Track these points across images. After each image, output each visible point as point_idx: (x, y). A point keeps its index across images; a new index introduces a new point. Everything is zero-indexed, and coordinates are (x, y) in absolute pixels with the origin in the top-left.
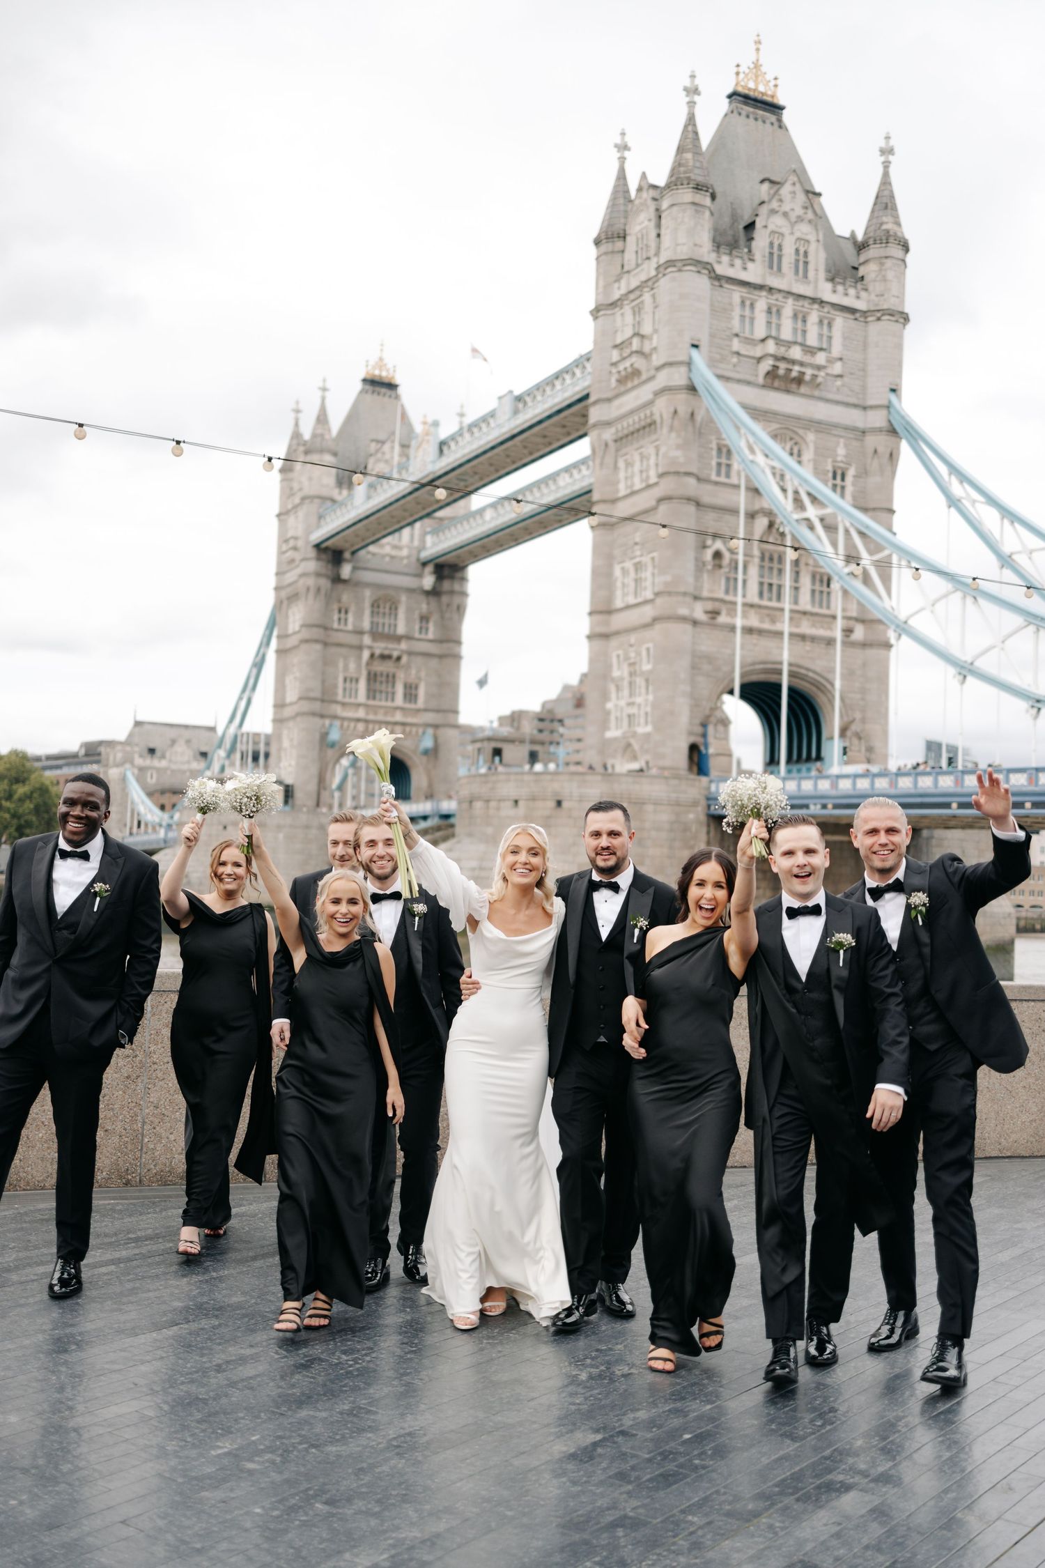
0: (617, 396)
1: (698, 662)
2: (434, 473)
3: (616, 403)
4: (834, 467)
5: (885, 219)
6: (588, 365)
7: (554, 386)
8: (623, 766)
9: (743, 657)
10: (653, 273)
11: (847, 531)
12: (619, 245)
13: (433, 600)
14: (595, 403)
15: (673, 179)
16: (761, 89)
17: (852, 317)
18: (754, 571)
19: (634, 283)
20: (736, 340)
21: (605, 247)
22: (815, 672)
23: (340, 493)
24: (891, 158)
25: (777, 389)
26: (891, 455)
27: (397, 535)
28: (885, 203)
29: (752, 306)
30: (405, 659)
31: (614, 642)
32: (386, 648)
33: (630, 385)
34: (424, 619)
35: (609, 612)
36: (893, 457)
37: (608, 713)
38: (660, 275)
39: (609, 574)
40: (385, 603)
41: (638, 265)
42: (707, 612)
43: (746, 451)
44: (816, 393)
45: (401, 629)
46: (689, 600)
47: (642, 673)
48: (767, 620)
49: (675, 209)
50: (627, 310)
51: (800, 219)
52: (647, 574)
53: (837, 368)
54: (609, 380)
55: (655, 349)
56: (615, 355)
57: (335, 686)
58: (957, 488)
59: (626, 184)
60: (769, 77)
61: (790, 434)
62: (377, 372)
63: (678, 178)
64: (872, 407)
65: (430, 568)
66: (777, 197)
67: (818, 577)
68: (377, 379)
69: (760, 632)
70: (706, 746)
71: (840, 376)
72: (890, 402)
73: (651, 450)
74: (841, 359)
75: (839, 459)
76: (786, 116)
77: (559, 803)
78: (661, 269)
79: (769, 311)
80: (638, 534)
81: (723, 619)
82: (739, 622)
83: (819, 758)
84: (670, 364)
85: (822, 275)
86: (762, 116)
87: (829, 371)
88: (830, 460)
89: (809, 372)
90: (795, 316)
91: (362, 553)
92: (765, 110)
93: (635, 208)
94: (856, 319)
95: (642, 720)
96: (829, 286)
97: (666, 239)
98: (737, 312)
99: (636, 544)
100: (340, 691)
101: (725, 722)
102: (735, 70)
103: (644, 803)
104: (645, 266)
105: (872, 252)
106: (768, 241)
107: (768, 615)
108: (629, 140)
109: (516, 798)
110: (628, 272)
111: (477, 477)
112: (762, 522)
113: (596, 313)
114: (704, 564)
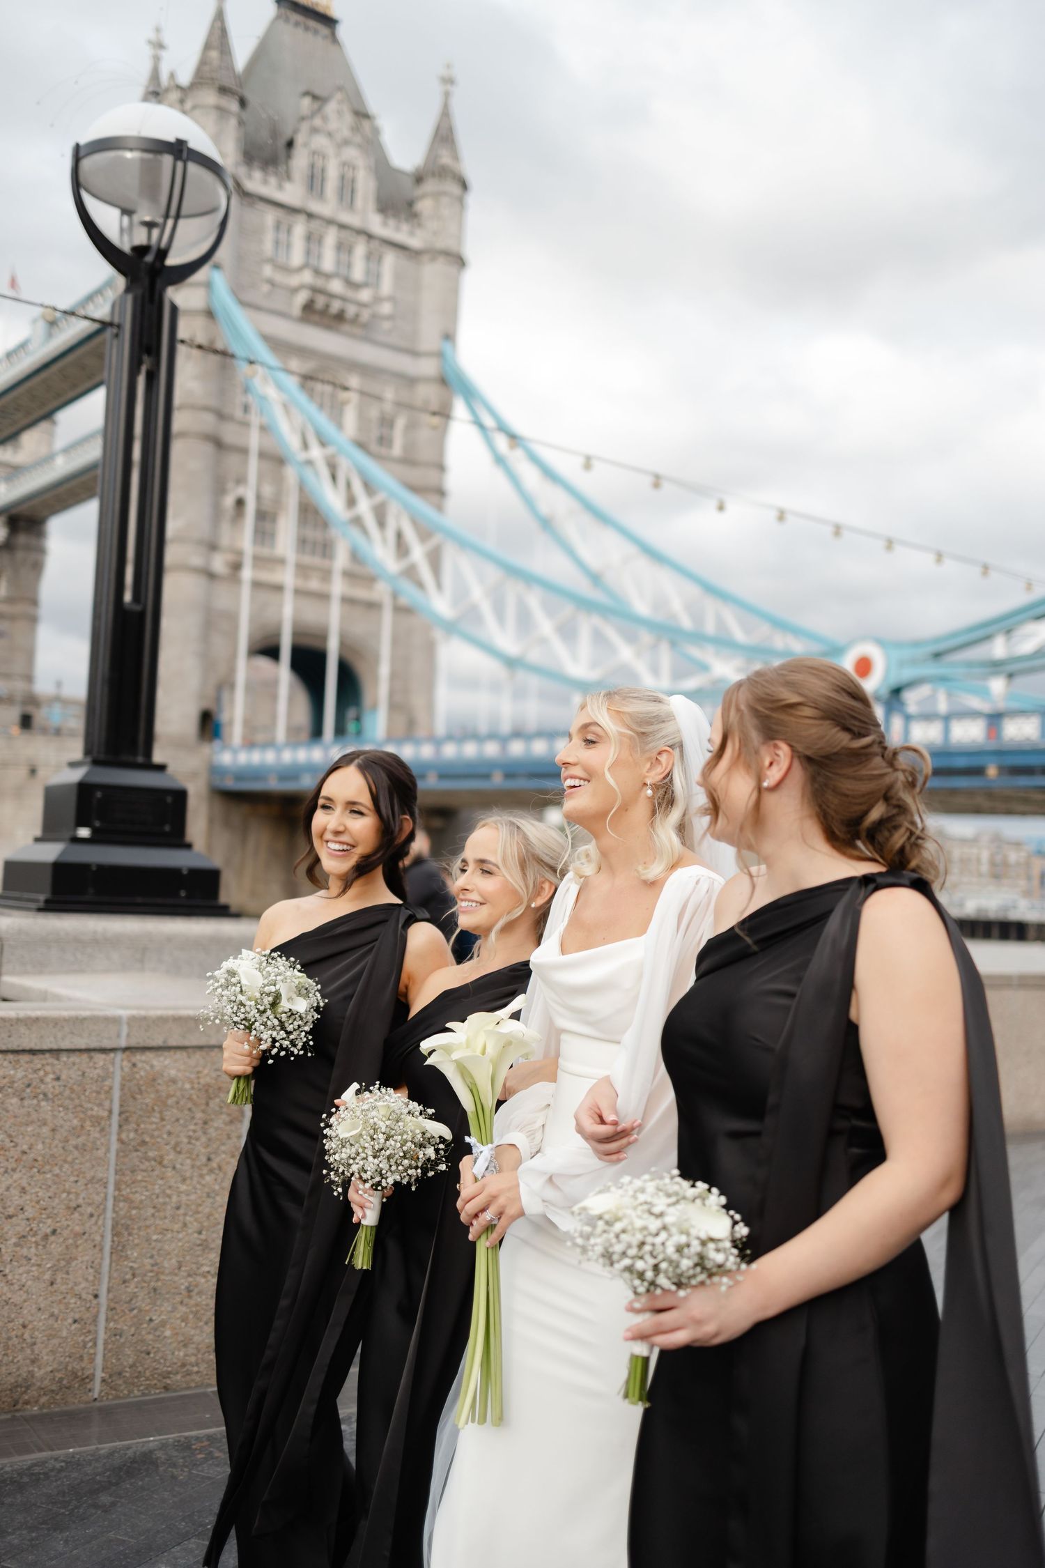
1: (213, 618)
4: (380, 416)
5: (443, 153)
13: (4, 556)
15: (197, 78)
17: (403, 255)
20: (268, 266)
22: (353, 636)
24: (452, 89)
25: (317, 325)
26: (444, 411)
28: (444, 136)
29: (288, 230)
36: (445, 414)
42: (226, 565)
44: (362, 333)
46: (203, 549)
49: (198, 111)
51: (346, 142)
53: (386, 308)
58: (501, 444)
61: (331, 376)
63: (202, 77)
64: (423, 354)
66: (320, 114)
70: (219, 712)
71: (390, 317)
72: (442, 349)
74: (390, 299)
75: (387, 406)
76: (342, 31)
77: (33, 771)
79: (308, 239)
85: (371, 205)
86: (314, 27)
87: (376, 310)
88: (375, 408)
89: (351, 310)
90: (338, 247)
92: (316, 21)
94: (407, 258)
96: (378, 218)
98: (270, 235)
105: (430, 186)
106: (309, 162)
108: (167, 39)
114: (224, 510)
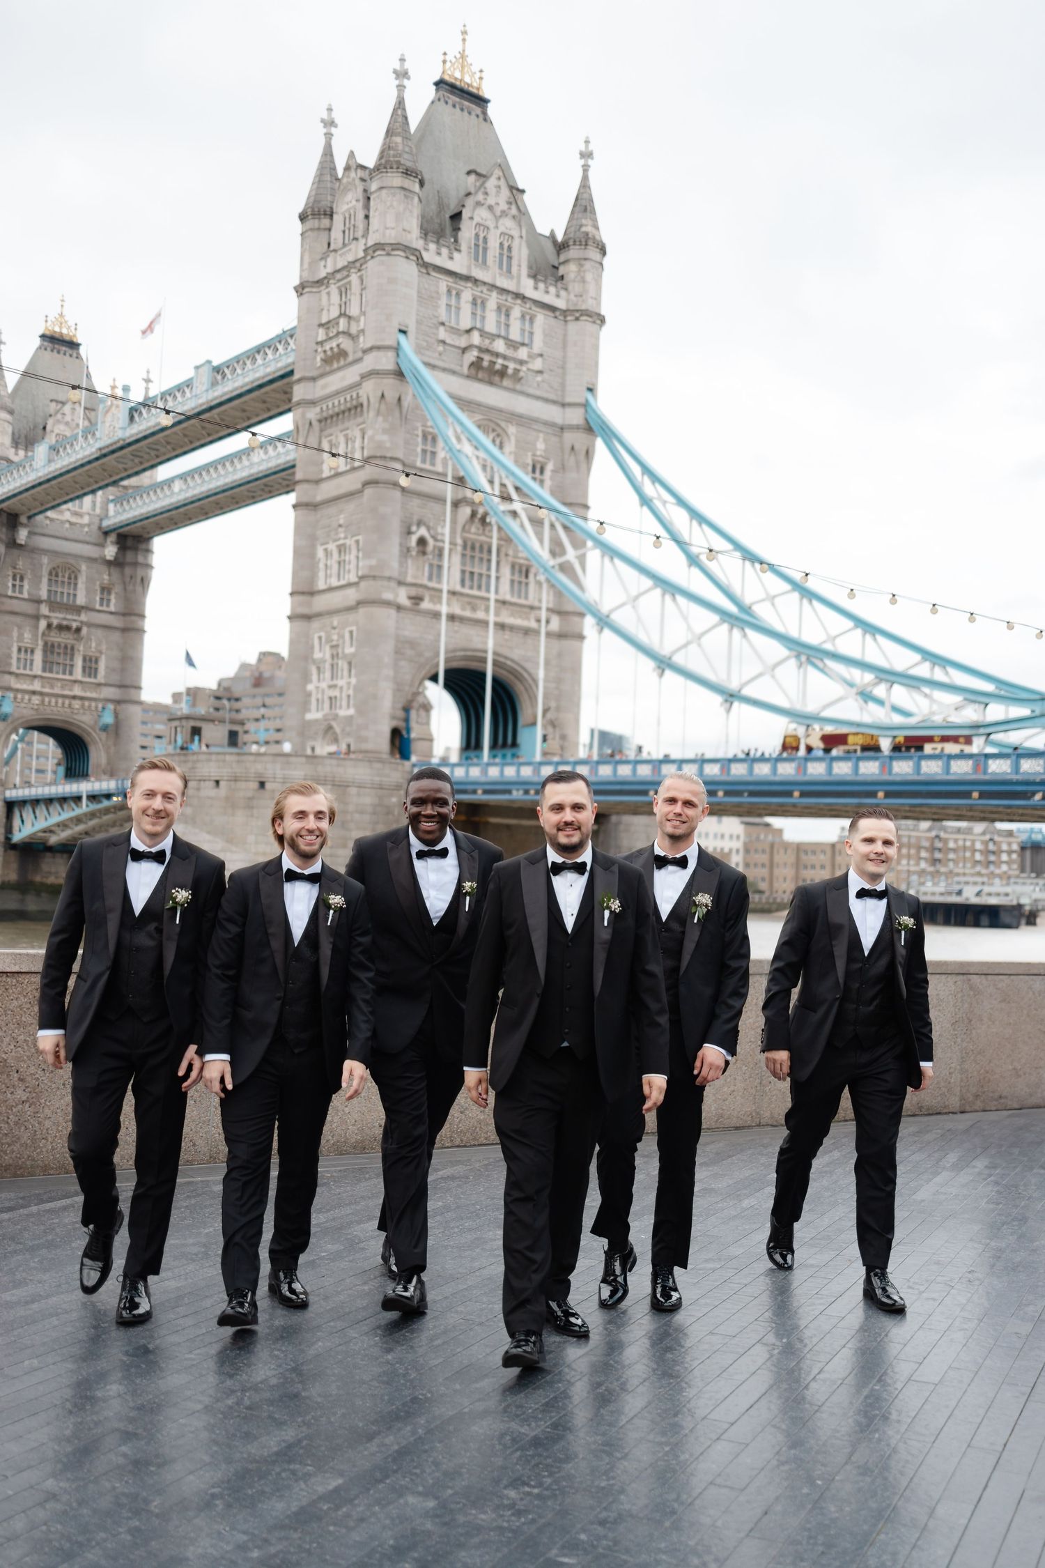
0: (322, 376)
1: (403, 647)
2: (124, 440)
3: (321, 382)
4: (533, 460)
5: (584, 221)
6: (291, 342)
7: (254, 359)
8: (324, 749)
9: (446, 644)
10: (361, 254)
11: (552, 526)
12: (325, 222)
13: (115, 572)
14: (300, 380)
15: (383, 161)
16: (467, 80)
17: (552, 315)
18: (457, 559)
19: (341, 263)
20: (442, 329)
21: (312, 223)
22: (512, 660)
23: (16, 454)
24: (590, 162)
25: (481, 380)
26: (587, 452)
27: (77, 502)
28: (583, 205)
29: (458, 295)
30: (85, 630)
31: (316, 624)
32: (65, 619)
33: (335, 365)
34: (106, 590)
35: (312, 594)
36: (589, 454)
37: (309, 695)
38: (369, 257)
39: (312, 555)
40: (64, 572)
41: (344, 245)
42: (410, 598)
43: (454, 440)
44: (518, 387)
45: (81, 600)
46: (393, 584)
47: (345, 656)
48: (468, 607)
49: (384, 191)
50: (334, 289)
51: (504, 213)
52: (351, 557)
53: (538, 364)
54: (315, 358)
55: (363, 331)
56: (321, 334)
57: (9, 656)
58: (649, 488)
59: (333, 162)
60: (475, 68)
61: (492, 425)
62: (57, 329)
63: (387, 162)
64: (570, 405)
65: (113, 537)
66: (482, 190)
67: (517, 567)
68: (57, 336)
69: (462, 619)
70: (408, 730)
71: (540, 372)
72: (587, 401)
73: (357, 433)
74: (541, 355)
75: (538, 453)
76: (491, 110)
77: (262, 785)
78: (370, 252)
79: (474, 303)
80: (342, 516)
81: (426, 605)
82: (444, 609)
83: (514, 744)
84: (379, 348)
85: (524, 271)
86: (468, 108)
87: (531, 366)
88: (530, 454)
89: (511, 366)
90: (499, 309)
91: (40, 518)
92: (470, 101)
93: (342, 187)
94: (556, 317)
95: (344, 703)
96: (531, 282)
97: (374, 221)
98: (443, 301)
99: (340, 526)
100: (14, 661)
101: (427, 707)
102: (442, 58)
103: (348, 786)
104: (353, 246)
105: (573, 252)
106: (474, 232)
107: (469, 603)
109: (217, 778)
110: (335, 251)
111: (169, 447)
112: (467, 511)
113: (300, 289)
114: (408, 550)
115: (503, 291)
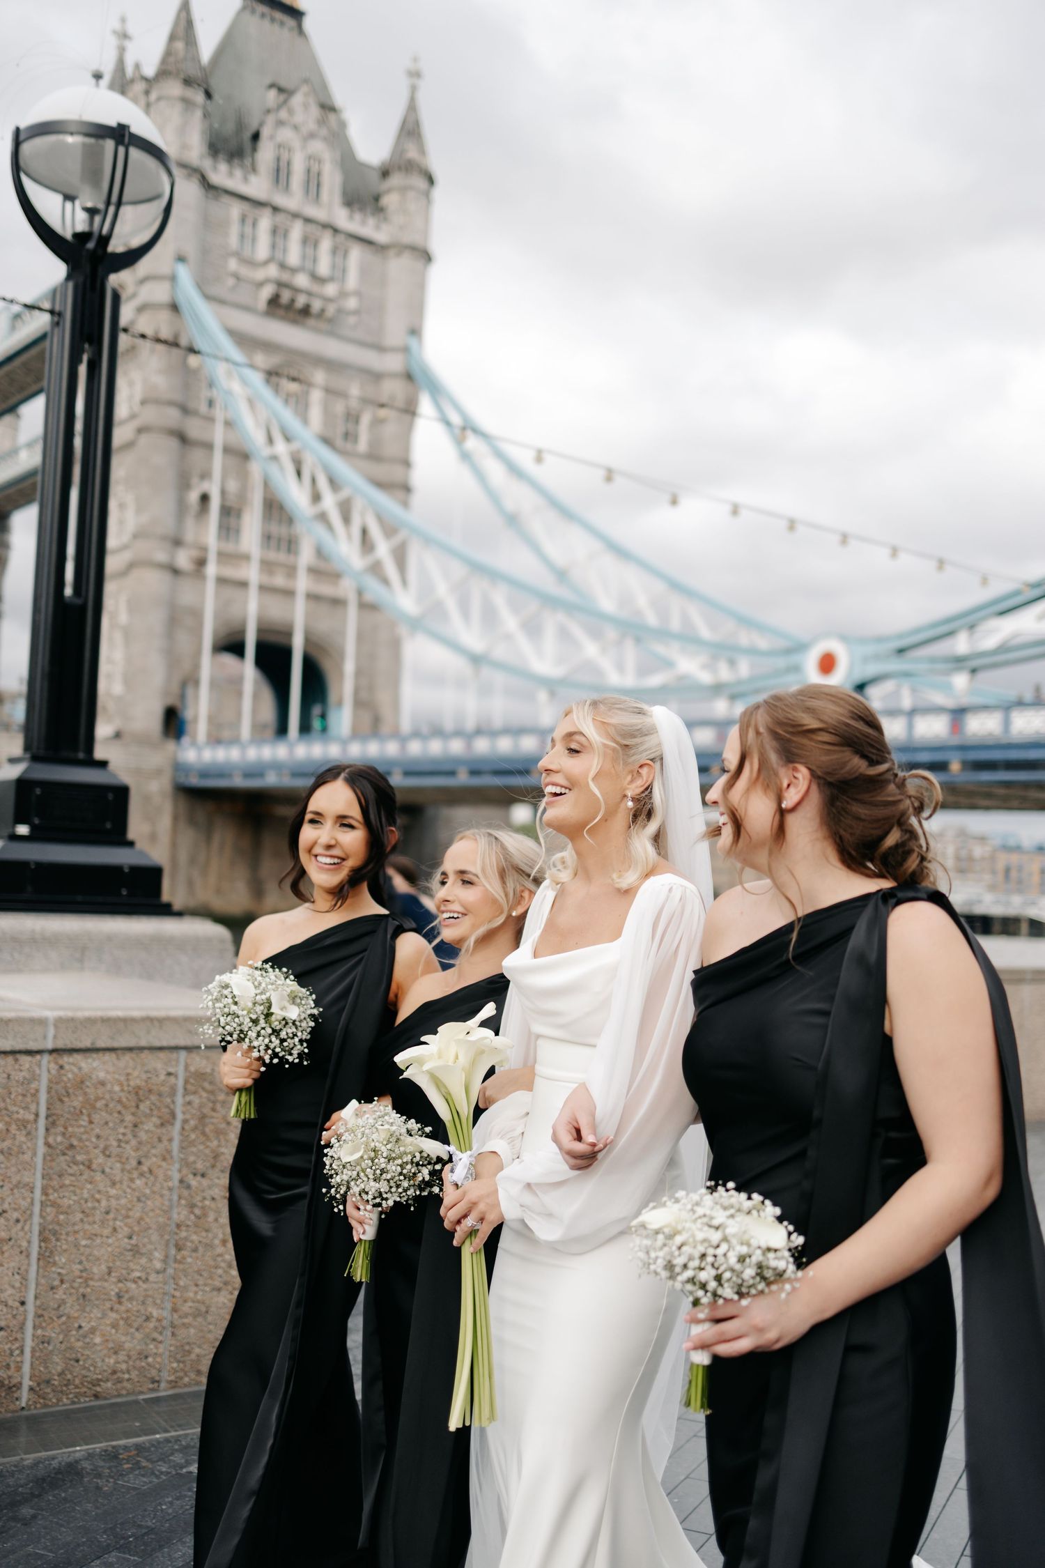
1: (178, 615)
4: (346, 411)
5: (409, 146)
15: (162, 69)
17: (369, 249)
20: (232, 260)
22: (318, 633)
24: (418, 82)
25: (282, 319)
28: (410, 130)
29: (254, 224)
42: (191, 561)
44: (328, 328)
46: (168, 544)
47: (119, 626)
49: (162, 104)
51: (312, 136)
53: (352, 303)
58: (470, 442)
63: (166, 69)
64: (389, 349)
66: (286, 106)
70: (183, 709)
71: (356, 312)
72: (408, 345)
74: (356, 293)
75: (353, 401)
79: (273, 233)
84: (154, 278)
85: (337, 199)
86: (280, 20)
87: (342, 305)
88: (341, 402)
89: (316, 305)
90: (304, 241)
92: (283, 13)
94: (373, 253)
96: (344, 212)
98: (235, 229)
105: (396, 180)
106: (274, 155)
114: (187, 506)
115: (308, 220)
